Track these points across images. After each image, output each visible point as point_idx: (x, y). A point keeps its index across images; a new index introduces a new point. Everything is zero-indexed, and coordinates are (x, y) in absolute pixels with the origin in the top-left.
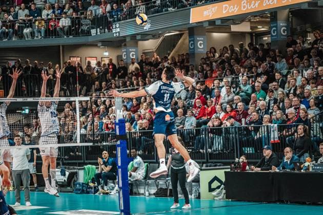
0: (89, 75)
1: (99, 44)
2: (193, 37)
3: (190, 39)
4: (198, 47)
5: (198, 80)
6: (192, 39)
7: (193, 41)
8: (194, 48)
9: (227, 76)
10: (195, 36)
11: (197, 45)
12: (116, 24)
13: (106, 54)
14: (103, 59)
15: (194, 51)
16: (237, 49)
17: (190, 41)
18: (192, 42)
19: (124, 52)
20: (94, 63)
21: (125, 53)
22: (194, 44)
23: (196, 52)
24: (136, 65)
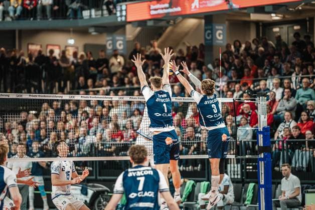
0: (65, 68)
1: (91, 30)
2: (212, 26)
3: (206, 28)
4: (216, 37)
5: (230, 80)
6: (210, 27)
7: (211, 30)
8: (212, 39)
9: (272, 75)
10: (214, 25)
11: (215, 35)
12: (121, 6)
13: (71, 42)
14: (67, 48)
15: (212, 43)
16: (271, 42)
17: (206, 30)
18: (209, 31)
19: (109, 40)
20: (57, 53)
21: (110, 42)
22: (212, 33)
23: (214, 44)
24: (120, 59)
